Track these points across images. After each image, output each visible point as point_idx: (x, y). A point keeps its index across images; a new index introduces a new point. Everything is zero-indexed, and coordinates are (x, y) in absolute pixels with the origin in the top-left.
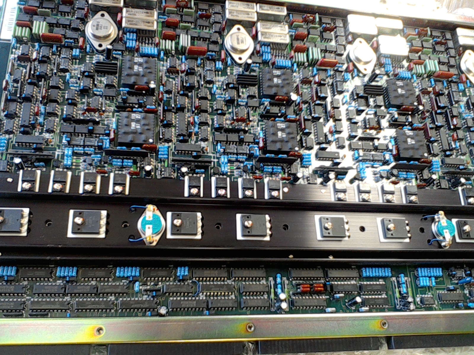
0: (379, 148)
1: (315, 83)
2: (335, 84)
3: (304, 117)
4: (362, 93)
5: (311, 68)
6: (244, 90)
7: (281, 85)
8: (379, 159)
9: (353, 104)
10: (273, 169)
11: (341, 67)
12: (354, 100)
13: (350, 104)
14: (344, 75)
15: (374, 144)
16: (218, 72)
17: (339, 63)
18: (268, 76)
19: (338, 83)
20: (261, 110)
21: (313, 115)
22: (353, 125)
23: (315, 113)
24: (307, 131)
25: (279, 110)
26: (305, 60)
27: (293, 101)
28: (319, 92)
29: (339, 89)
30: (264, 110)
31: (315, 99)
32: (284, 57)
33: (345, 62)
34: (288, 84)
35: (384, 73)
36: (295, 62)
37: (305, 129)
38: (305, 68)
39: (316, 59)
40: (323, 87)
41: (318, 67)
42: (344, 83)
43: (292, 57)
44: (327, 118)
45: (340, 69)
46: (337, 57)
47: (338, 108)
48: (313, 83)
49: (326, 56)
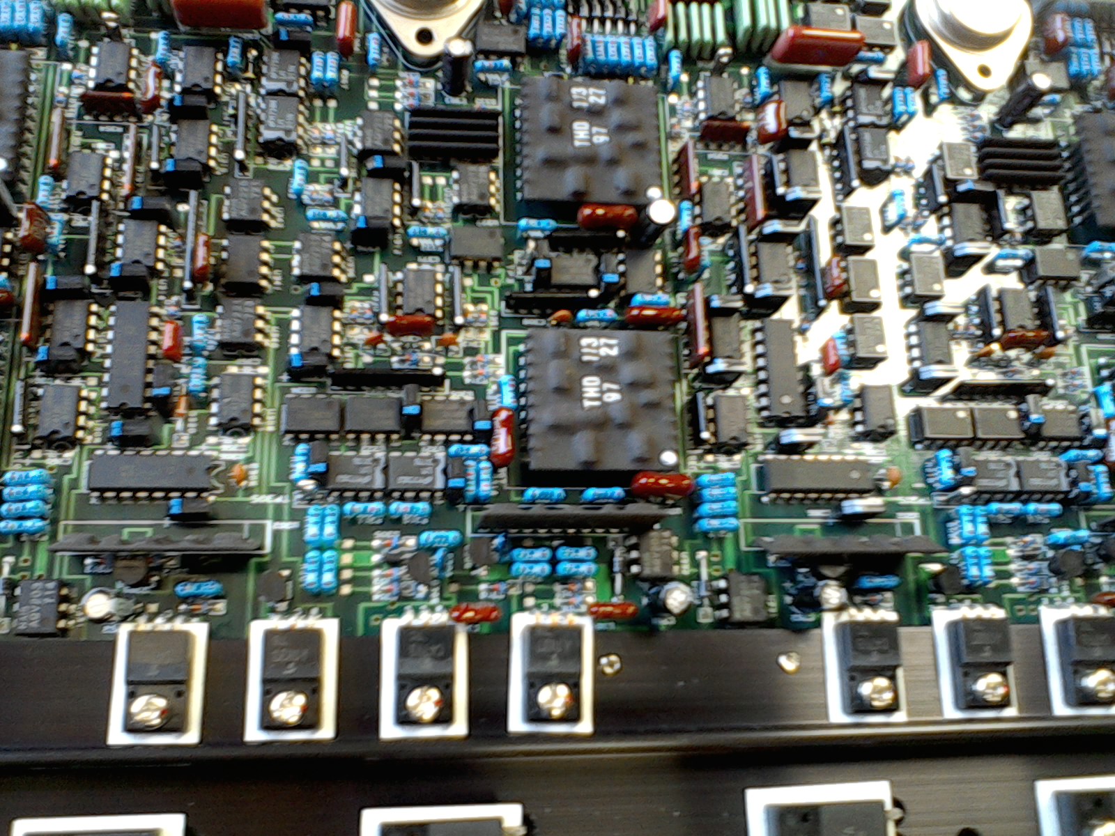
0: (1047, 432)
1: (764, 138)
2: (850, 138)
3: (707, 302)
4: (969, 177)
5: (745, 71)
6: (441, 181)
7: (605, 154)
8: (1050, 484)
9: (931, 227)
10: (554, 562)
11: (880, 62)
12: (936, 209)
13: (917, 228)
14: (891, 99)
15: (1024, 416)
16: (324, 99)
17: (871, 47)
18: (546, 114)
19: (867, 136)
20: (514, 274)
21: (749, 288)
22: (929, 327)
23: (757, 279)
24: (720, 365)
25: (597, 270)
26: (721, 36)
27: (661, 228)
28: (779, 178)
29: (868, 164)
30: (527, 273)
31: (760, 213)
32: (627, 23)
33: (898, 41)
34: (640, 147)
35: (1064, 84)
36: (676, 45)
37: (712, 355)
38: (719, 70)
39: (767, 29)
40: (796, 157)
41: (776, 65)
42: (892, 135)
43: (662, 23)
44: (816, 300)
45: (874, 72)
46: (862, 20)
47: (863, 249)
48: (752, 137)
49: (814, 17)
